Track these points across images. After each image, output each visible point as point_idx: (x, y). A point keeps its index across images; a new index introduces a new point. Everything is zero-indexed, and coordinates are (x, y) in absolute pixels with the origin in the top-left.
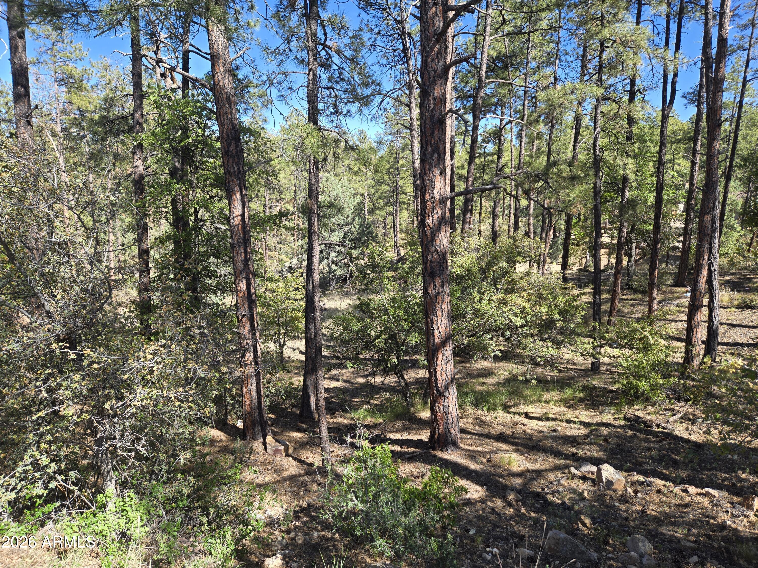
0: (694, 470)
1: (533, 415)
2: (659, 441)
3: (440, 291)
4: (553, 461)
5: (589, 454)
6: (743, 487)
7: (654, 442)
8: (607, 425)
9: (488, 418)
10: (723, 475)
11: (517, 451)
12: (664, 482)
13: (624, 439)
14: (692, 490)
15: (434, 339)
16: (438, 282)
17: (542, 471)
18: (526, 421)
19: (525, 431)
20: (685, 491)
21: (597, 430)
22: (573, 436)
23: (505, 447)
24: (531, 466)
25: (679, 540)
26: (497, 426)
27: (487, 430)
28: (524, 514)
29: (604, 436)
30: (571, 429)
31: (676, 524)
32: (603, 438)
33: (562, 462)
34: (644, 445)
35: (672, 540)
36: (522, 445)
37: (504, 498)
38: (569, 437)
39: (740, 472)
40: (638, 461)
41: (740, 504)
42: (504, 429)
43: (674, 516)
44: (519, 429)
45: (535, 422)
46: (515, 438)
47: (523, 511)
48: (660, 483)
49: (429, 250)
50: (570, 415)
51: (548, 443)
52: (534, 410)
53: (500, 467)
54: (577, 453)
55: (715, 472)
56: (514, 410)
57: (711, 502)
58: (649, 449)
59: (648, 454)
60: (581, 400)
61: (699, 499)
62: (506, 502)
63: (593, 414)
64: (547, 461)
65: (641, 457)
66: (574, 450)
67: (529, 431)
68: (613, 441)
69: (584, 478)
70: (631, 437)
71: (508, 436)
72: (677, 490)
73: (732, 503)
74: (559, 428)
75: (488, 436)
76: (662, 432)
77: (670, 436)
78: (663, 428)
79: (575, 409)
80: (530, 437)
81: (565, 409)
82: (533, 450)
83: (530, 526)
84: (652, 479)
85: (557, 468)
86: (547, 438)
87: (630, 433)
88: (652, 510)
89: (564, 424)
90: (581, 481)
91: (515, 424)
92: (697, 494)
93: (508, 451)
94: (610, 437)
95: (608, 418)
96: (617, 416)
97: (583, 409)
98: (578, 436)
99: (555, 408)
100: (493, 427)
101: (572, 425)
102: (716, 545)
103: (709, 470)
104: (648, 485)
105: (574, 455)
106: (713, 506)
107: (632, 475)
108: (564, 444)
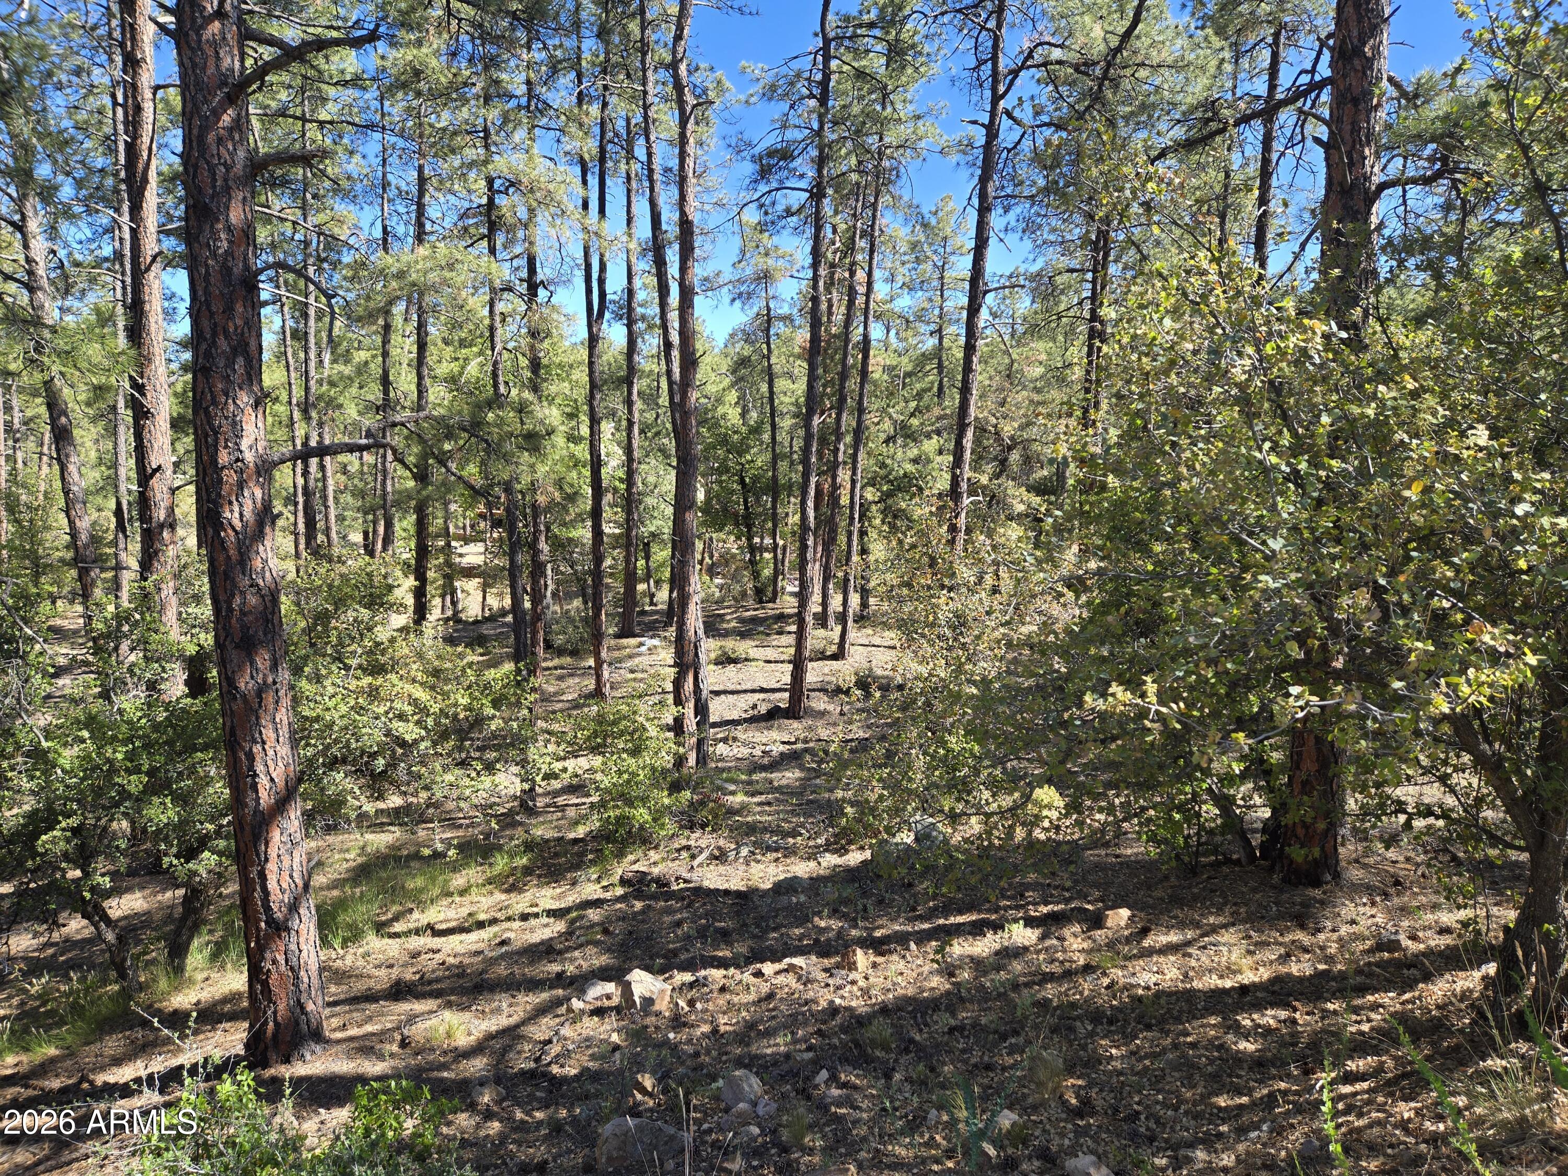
0: (754, 937)
1: (444, 926)
2: (689, 906)
3: (270, 680)
4: (530, 1000)
5: (585, 965)
6: (829, 940)
7: (680, 910)
8: (597, 903)
9: (349, 960)
10: (797, 931)
11: (449, 1005)
12: (722, 972)
13: (634, 918)
14: (768, 968)
15: (258, 798)
16: (263, 660)
17: (517, 1026)
18: (437, 942)
19: (443, 963)
20: (759, 974)
21: (581, 917)
22: (542, 943)
23: (419, 1006)
24: (493, 1024)
25: (787, 1056)
26: (376, 972)
27: (359, 987)
28: (522, 1121)
29: (598, 924)
30: (532, 930)
31: (769, 1033)
32: (597, 929)
33: (545, 996)
34: (667, 919)
35: (776, 1061)
36: (452, 991)
37: (472, 1107)
38: (536, 945)
39: (816, 919)
40: (669, 951)
41: (838, 966)
42: (395, 973)
43: (761, 1021)
44: (429, 963)
45: (455, 939)
46: (430, 982)
47: (519, 1115)
48: (716, 975)
49: (235, 585)
50: (520, 903)
51: (502, 970)
52: (441, 917)
53: (433, 1050)
54: (564, 972)
55: (784, 930)
56: (398, 927)
57: (799, 979)
58: (679, 924)
59: (679, 932)
60: (528, 871)
61: (781, 979)
62: (479, 1113)
63: (558, 891)
64: (517, 1004)
65: (671, 941)
66: (555, 968)
67: (451, 960)
68: (617, 929)
69: (599, 1012)
70: (643, 912)
71: (413, 983)
72: (747, 977)
73: (826, 970)
74: (511, 935)
75: (370, 997)
76: (688, 889)
77: (699, 892)
78: (686, 881)
79: (521, 891)
80: (459, 972)
81: (503, 897)
82: (481, 994)
83: (546, 1138)
84: (703, 973)
85: (541, 1011)
86: (493, 962)
87: (638, 905)
88: (725, 1024)
89: (517, 924)
90: (596, 1019)
91: (415, 955)
92: (778, 973)
93: (431, 1012)
94: (610, 922)
95: (591, 891)
96: (605, 883)
97: (537, 886)
98: (551, 939)
99: (483, 899)
100: (369, 977)
101: (533, 922)
102: (836, 1041)
103: (775, 929)
104: (705, 985)
105: (560, 975)
106: (805, 984)
107: (671, 977)
108: (532, 963)
